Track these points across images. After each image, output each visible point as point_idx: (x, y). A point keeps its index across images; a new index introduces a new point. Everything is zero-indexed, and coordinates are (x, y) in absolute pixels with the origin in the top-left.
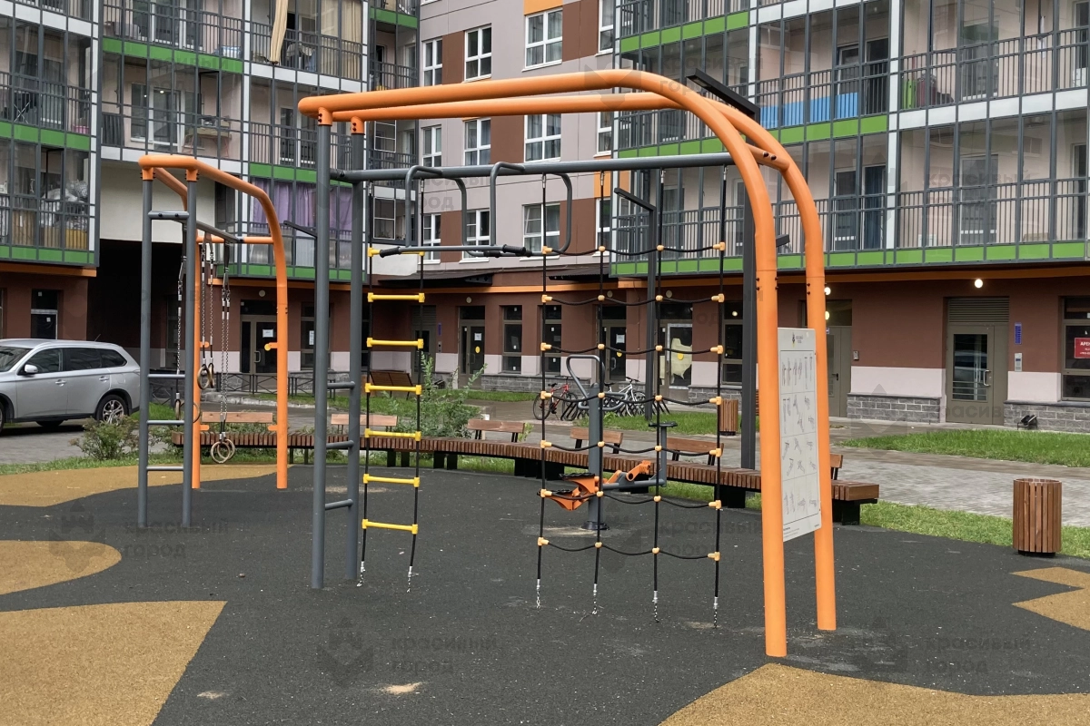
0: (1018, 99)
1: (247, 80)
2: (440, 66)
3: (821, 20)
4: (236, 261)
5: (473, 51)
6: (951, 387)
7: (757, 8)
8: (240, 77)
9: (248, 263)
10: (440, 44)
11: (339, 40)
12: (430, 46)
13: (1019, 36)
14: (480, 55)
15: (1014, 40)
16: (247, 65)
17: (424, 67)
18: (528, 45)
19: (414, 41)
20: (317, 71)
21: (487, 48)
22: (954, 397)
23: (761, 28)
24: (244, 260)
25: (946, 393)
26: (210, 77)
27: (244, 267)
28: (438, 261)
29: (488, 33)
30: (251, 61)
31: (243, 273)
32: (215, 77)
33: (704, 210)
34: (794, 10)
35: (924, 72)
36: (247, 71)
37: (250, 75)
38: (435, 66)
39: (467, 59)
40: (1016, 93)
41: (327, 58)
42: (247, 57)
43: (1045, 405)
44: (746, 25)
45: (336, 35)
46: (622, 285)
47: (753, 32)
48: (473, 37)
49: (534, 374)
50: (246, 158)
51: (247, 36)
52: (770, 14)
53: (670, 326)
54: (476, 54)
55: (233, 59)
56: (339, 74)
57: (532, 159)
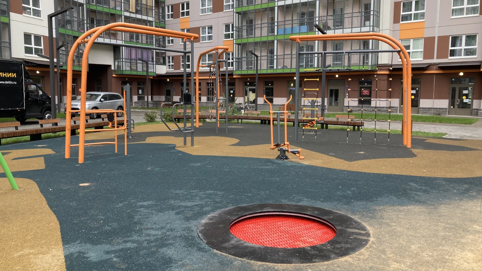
0: (351, 29)
1: (123, 16)
2: (172, 13)
3: (295, 5)
4: (122, 70)
5: (183, 9)
6: (329, 103)
7: (277, 1)
8: (121, 16)
9: (125, 70)
10: (172, 7)
11: (147, 5)
12: (168, 7)
13: (352, 12)
14: (185, 10)
15: (350, 13)
16: (123, 12)
17: (167, 13)
18: (201, 8)
19: (163, 5)
20: (141, 14)
21: (188, 8)
22: (330, 105)
23: (279, 7)
24: (124, 69)
25: (327, 104)
26: (113, 16)
27: (124, 71)
28: (173, 70)
29: (188, 4)
30: (124, 11)
31: (124, 73)
32: (114, 16)
33: (262, 56)
34: (289, 2)
35: (325, 21)
36: (123, 14)
37: (124, 15)
38: (170, 13)
39: (181, 11)
40: (350, 27)
41: (144, 11)
42: (123, 10)
43: (354, 107)
44: (274, 6)
45: (146, 4)
46: (234, 77)
47: (276, 8)
48: (183, 5)
49: (205, 102)
50: (123, 40)
51: (123, 4)
52: (281, 3)
53: (248, 88)
54: (184, 10)
55: (119, 10)
56: (147, 15)
57: (203, 41)
